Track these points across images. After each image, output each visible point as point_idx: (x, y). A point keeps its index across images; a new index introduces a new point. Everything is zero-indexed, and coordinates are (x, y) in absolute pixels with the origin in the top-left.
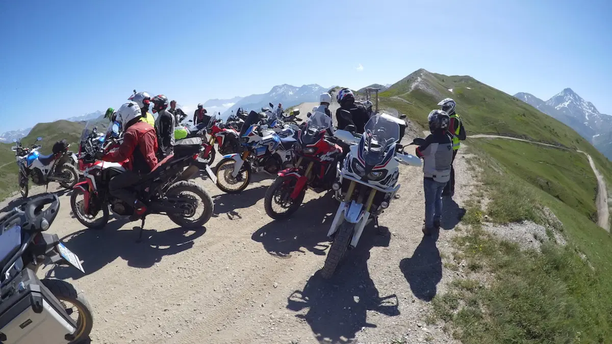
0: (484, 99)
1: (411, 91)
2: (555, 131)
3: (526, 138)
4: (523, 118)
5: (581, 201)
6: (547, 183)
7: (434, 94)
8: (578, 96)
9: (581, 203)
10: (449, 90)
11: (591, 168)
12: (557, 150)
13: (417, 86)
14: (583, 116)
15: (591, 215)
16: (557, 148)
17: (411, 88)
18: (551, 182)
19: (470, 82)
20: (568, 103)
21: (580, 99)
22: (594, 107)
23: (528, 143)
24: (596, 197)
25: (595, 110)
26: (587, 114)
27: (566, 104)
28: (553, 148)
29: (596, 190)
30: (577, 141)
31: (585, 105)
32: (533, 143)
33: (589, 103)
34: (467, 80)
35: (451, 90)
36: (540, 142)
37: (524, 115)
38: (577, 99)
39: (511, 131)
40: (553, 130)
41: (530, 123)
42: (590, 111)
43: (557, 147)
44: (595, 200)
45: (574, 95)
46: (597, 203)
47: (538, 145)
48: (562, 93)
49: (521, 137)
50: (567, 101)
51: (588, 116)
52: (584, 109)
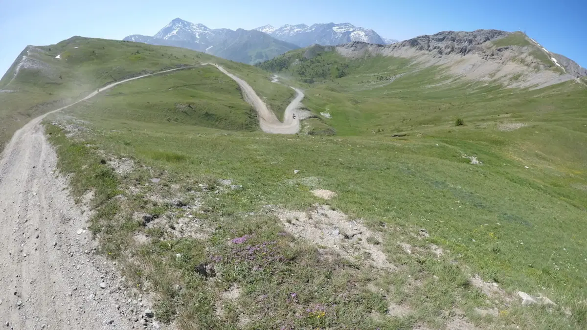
0: (94, 52)
1: (16, 75)
2: (174, 55)
3: (146, 72)
4: (138, 55)
5: (232, 106)
6: (189, 106)
7: (41, 67)
8: (187, 22)
9: (232, 107)
10: (57, 57)
11: (223, 73)
12: (182, 71)
13: (22, 66)
14: (193, 37)
15: (248, 112)
16: (182, 70)
17: (15, 73)
18: (193, 103)
19: (78, 41)
20: (177, 31)
21: (189, 24)
22: (204, 26)
23: (149, 77)
24: (242, 95)
25: (205, 28)
26: (197, 34)
27: (175, 32)
28: (177, 71)
29: (239, 89)
30: (197, 57)
31: (194, 27)
32: (154, 75)
33: (199, 25)
34: (75, 40)
35: (58, 57)
36: (162, 70)
37: (138, 52)
38: (186, 24)
39: (129, 72)
40: (172, 55)
41: (146, 57)
42: (201, 31)
43: (182, 68)
44: (242, 98)
45: (183, 22)
46: (246, 99)
47: (161, 74)
48: (170, 24)
49: (140, 74)
50: (176, 30)
51: (199, 35)
52: (194, 31)
